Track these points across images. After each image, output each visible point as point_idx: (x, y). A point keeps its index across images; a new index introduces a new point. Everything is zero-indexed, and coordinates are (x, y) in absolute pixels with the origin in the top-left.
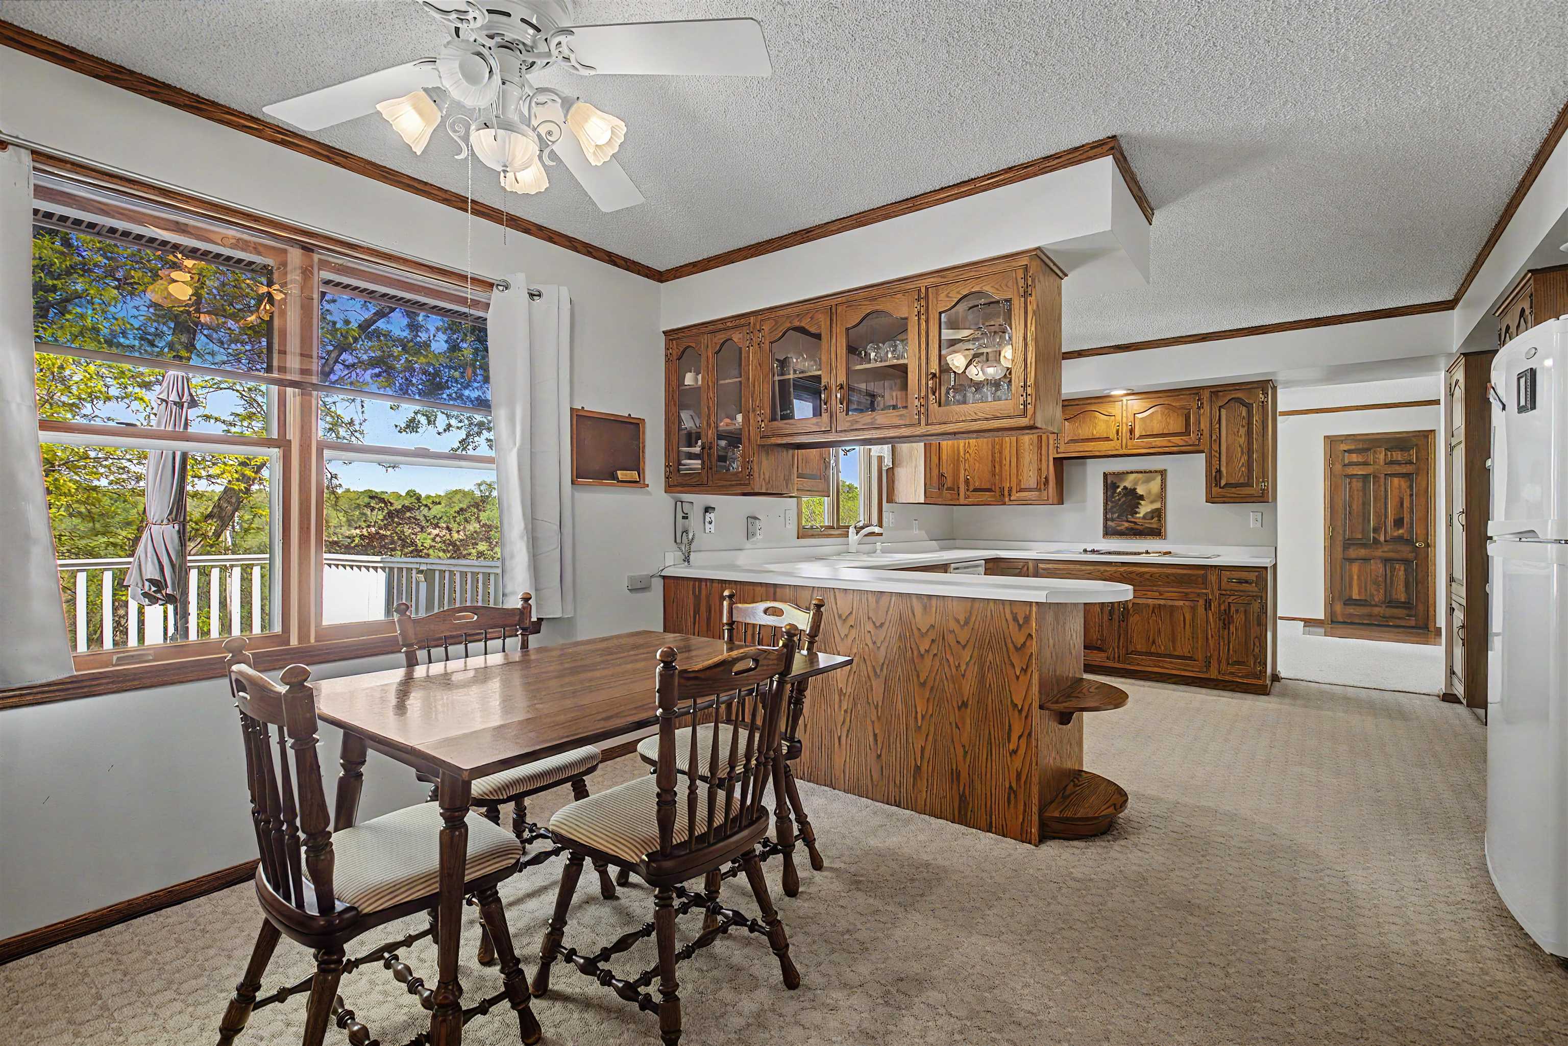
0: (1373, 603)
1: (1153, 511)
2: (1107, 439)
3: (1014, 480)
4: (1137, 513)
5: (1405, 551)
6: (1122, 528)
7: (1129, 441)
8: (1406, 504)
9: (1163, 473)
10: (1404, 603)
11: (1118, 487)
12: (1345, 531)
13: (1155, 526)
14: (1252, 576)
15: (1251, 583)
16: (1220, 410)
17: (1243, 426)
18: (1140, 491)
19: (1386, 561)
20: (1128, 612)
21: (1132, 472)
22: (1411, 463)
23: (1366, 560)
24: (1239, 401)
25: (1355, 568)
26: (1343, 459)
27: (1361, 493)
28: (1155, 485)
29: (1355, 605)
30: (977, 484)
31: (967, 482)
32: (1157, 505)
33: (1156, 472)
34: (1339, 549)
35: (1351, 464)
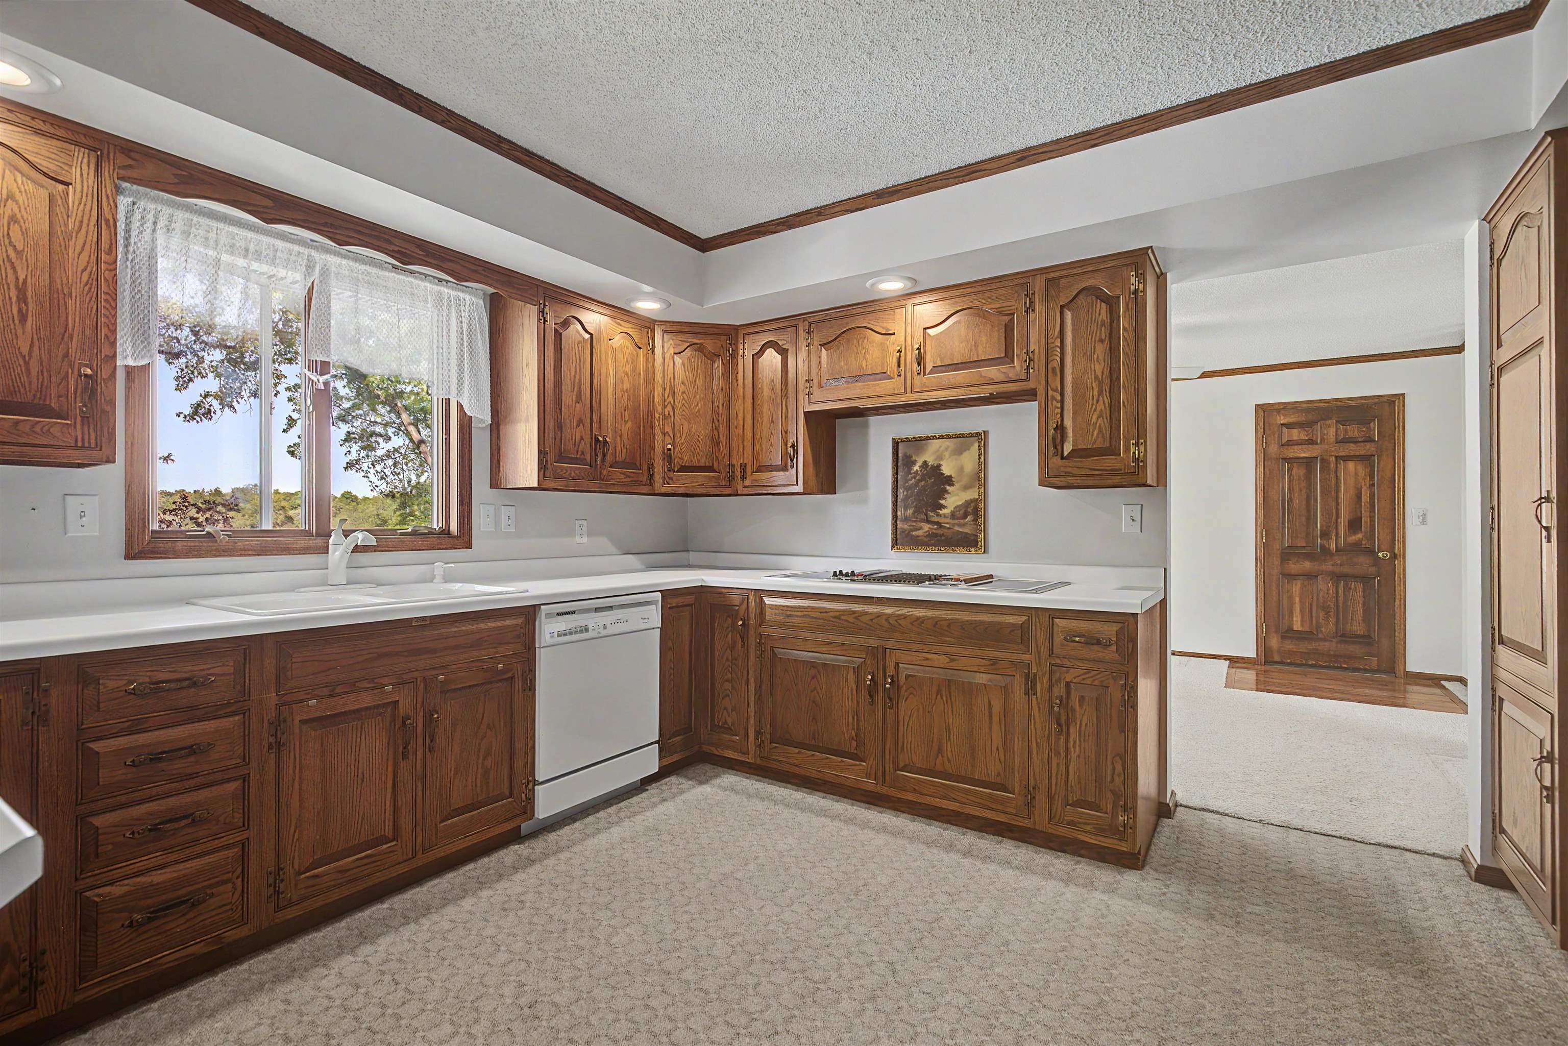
0: (1320, 636)
1: (968, 503)
2: (884, 375)
3: (748, 450)
4: (942, 507)
5: (1363, 564)
6: (920, 533)
7: (916, 376)
8: (1365, 498)
9: (981, 438)
10: (1363, 636)
11: (914, 463)
12: (1283, 536)
13: (966, 530)
14: (1109, 630)
15: (1107, 646)
16: (1062, 313)
17: (1102, 341)
18: (947, 470)
19: (1337, 577)
20: (899, 688)
21: (934, 438)
22: (1371, 440)
23: (1310, 576)
24: (1095, 292)
25: (1296, 587)
26: (1280, 436)
27: (1304, 484)
28: (969, 460)
29: (1297, 639)
30: (686, 459)
31: (668, 457)
32: (972, 494)
33: (971, 435)
34: (1276, 561)
35: (1290, 443)
